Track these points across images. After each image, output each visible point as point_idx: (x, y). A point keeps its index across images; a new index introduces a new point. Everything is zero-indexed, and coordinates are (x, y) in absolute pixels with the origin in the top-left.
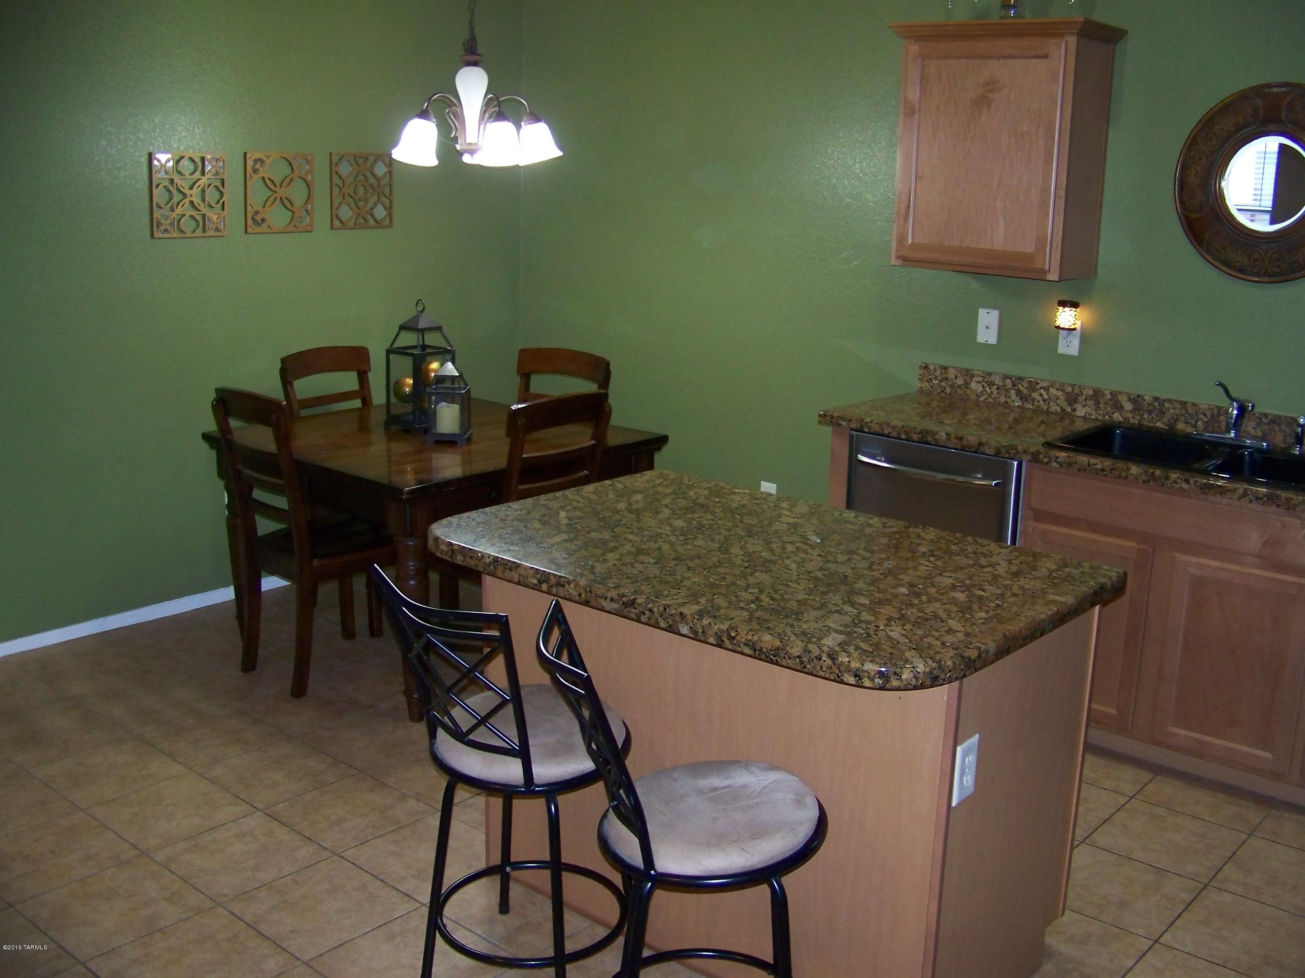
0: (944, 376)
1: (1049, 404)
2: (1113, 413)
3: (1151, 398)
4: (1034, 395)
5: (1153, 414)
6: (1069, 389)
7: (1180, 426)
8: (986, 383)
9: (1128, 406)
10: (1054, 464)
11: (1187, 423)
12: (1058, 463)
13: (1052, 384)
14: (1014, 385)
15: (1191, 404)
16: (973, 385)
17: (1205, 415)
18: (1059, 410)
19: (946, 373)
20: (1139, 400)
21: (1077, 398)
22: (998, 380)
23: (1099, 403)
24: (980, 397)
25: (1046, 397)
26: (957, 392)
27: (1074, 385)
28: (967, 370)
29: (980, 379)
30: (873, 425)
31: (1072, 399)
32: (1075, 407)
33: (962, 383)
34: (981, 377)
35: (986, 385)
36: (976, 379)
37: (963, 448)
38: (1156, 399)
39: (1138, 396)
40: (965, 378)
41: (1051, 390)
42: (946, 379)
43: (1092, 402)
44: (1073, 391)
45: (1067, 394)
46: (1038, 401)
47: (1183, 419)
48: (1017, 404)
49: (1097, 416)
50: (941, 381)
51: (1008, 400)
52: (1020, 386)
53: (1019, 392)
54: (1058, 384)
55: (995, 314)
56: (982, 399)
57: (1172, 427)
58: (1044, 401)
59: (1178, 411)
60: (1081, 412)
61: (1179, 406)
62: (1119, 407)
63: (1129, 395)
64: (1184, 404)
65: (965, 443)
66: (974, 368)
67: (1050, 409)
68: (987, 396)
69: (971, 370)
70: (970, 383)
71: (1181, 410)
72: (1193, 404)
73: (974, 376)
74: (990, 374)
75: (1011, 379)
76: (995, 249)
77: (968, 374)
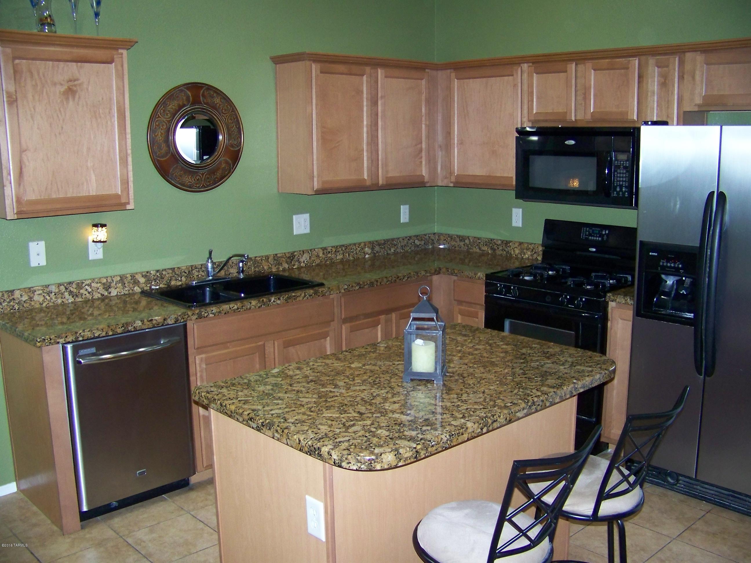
0: (11, 298)
1: (93, 294)
2: (134, 287)
3: (155, 271)
4: (81, 291)
5: (157, 281)
6: (104, 281)
7: (173, 283)
8: (45, 293)
9: (142, 280)
10: (211, 315)
11: (176, 280)
12: (213, 314)
13: (93, 280)
14: (66, 289)
15: (177, 269)
16: (36, 298)
17: (185, 273)
18: (99, 296)
19: (12, 295)
20: (148, 274)
21: (110, 285)
22: (54, 289)
23: (125, 284)
24: (42, 304)
25: (90, 290)
26: (24, 306)
27: (107, 277)
28: (30, 288)
29: (41, 292)
30: (86, 333)
31: (107, 287)
32: (110, 291)
33: (27, 298)
34: (41, 290)
35: (45, 295)
36: (37, 292)
37: (154, 326)
38: (158, 271)
39: (147, 272)
40: (29, 294)
41: (93, 285)
42: (14, 299)
43: (120, 285)
44: (107, 281)
45: (104, 284)
46: (85, 294)
47: (174, 278)
48: (70, 301)
49: (125, 292)
50: (9, 302)
51: (64, 300)
52: (71, 288)
53: (71, 293)
54: (97, 279)
55: (42, 244)
56: (44, 305)
57: (169, 285)
58: (89, 293)
59: (171, 275)
60: (114, 292)
61: (171, 271)
62: (136, 282)
63: (141, 273)
64: (173, 269)
65: (154, 322)
66: (33, 285)
67: (94, 297)
68: (47, 302)
69: (33, 287)
70: (33, 297)
71: (172, 273)
72: (178, 268)
73: (35, 291)
74: (47, 286)
75: (63, 285)
76: (91, 194)
77: (31, 290)
